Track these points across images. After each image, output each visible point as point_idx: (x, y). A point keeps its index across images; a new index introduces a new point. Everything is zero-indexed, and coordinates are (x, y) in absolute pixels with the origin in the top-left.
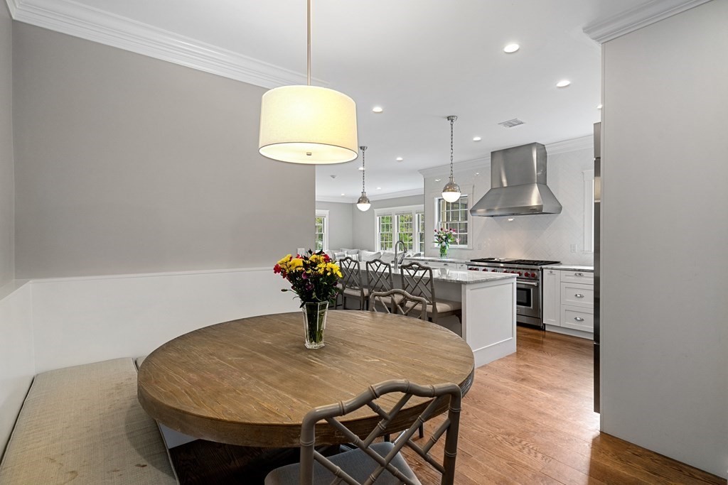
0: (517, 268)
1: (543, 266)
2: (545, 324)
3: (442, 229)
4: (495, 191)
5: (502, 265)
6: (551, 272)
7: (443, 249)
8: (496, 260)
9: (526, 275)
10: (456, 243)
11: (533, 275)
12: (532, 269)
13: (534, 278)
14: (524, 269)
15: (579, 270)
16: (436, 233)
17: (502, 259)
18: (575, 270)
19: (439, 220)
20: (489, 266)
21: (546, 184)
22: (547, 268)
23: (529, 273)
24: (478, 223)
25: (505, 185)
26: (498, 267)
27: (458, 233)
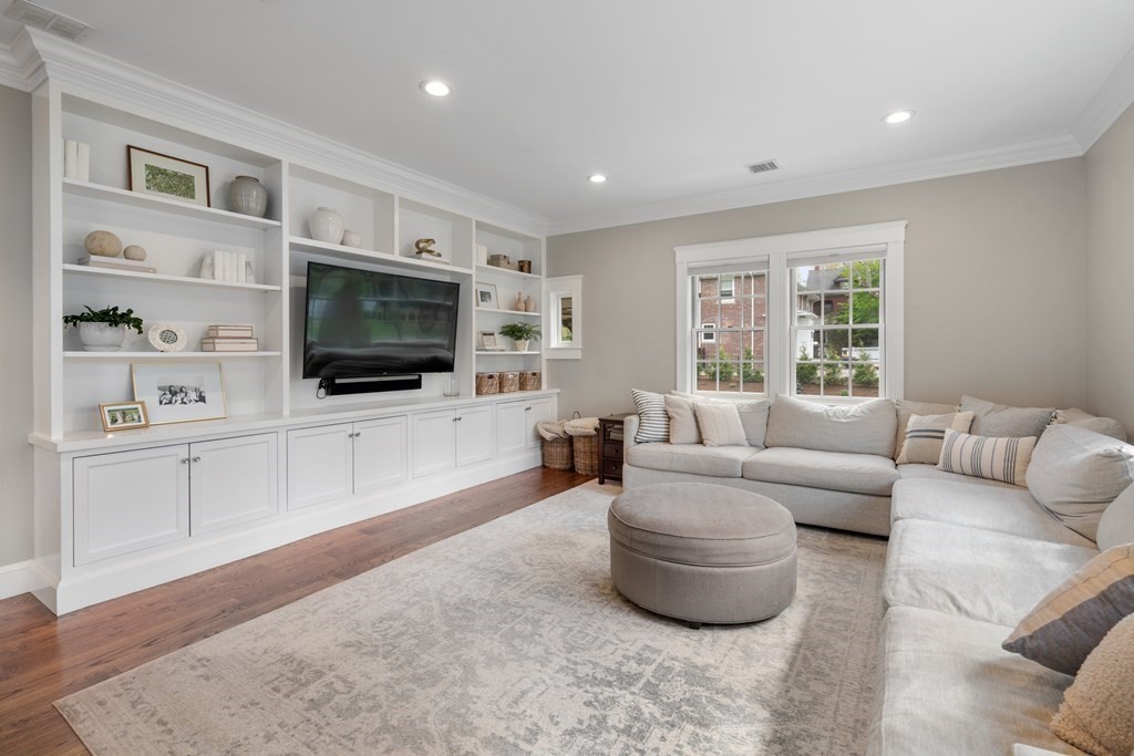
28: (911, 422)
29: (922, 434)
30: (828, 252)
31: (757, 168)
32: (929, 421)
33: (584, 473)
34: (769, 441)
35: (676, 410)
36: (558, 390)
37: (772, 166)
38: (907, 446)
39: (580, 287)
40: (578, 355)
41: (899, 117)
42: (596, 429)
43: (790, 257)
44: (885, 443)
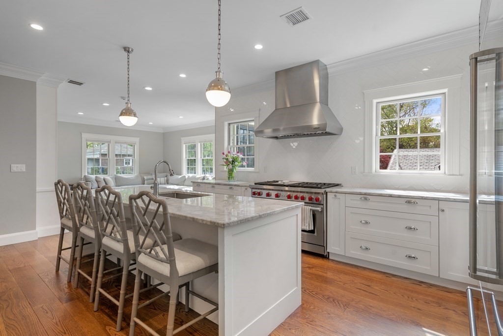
0: (301, 192)
1: (328, 190)
2: (329, 253)
3: (229, 152)
4: (279, 112)
5: (287, 188)
6: (335, 196)
7: (231, 172)
8: (280, 182)
9: (310, 199)
10: (242, 166)
11: (317, 200)
12: (315, 193)
13: (317, 202)
14: (307, 193)
15: (365, 194)
16: (225, 156)
17: (286, 182)
18: (360, 194)
19: (229, 144)
20: (273, 190)
21: (328, 105)
22: (331, 192)
23: (313, 197)
24: (263, 146)
25: (288, 105)
26: (282, 191)
27: (246, 157)
28: (145, 177)
32: (149, 177)
44: (141, 182)
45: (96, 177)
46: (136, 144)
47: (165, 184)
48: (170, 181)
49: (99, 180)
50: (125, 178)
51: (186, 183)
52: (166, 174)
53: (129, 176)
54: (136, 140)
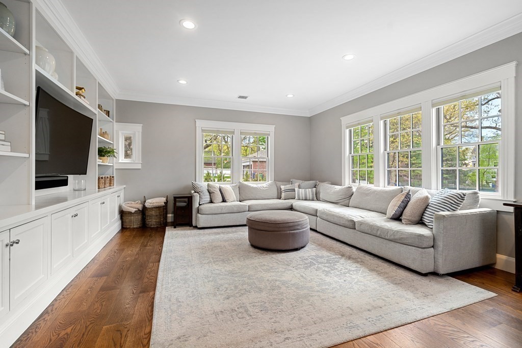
28: (283, 187)
29: (286, 191)
30: (253, 132)
31: (240, 97)
32: (289, 187)
33: (155, 226)
34: (242, 199)
35: (214, 189)
36: (125, 186)
37: (245, 98)
38: (283, 195)
39: (141, 131)
40: (139, 167)
41: (290, 96)
42: (165, 203)
43: (242, 131)
44: (275, 195)
45: (208, 185)
46: (269, 135)
47: (313, 200)
48: (322, 196)
49: (212, 190)
50: (253, 188)
51: (353, 201)
52: (314, 182)
53: (259, 185)
54: (270, 129)
